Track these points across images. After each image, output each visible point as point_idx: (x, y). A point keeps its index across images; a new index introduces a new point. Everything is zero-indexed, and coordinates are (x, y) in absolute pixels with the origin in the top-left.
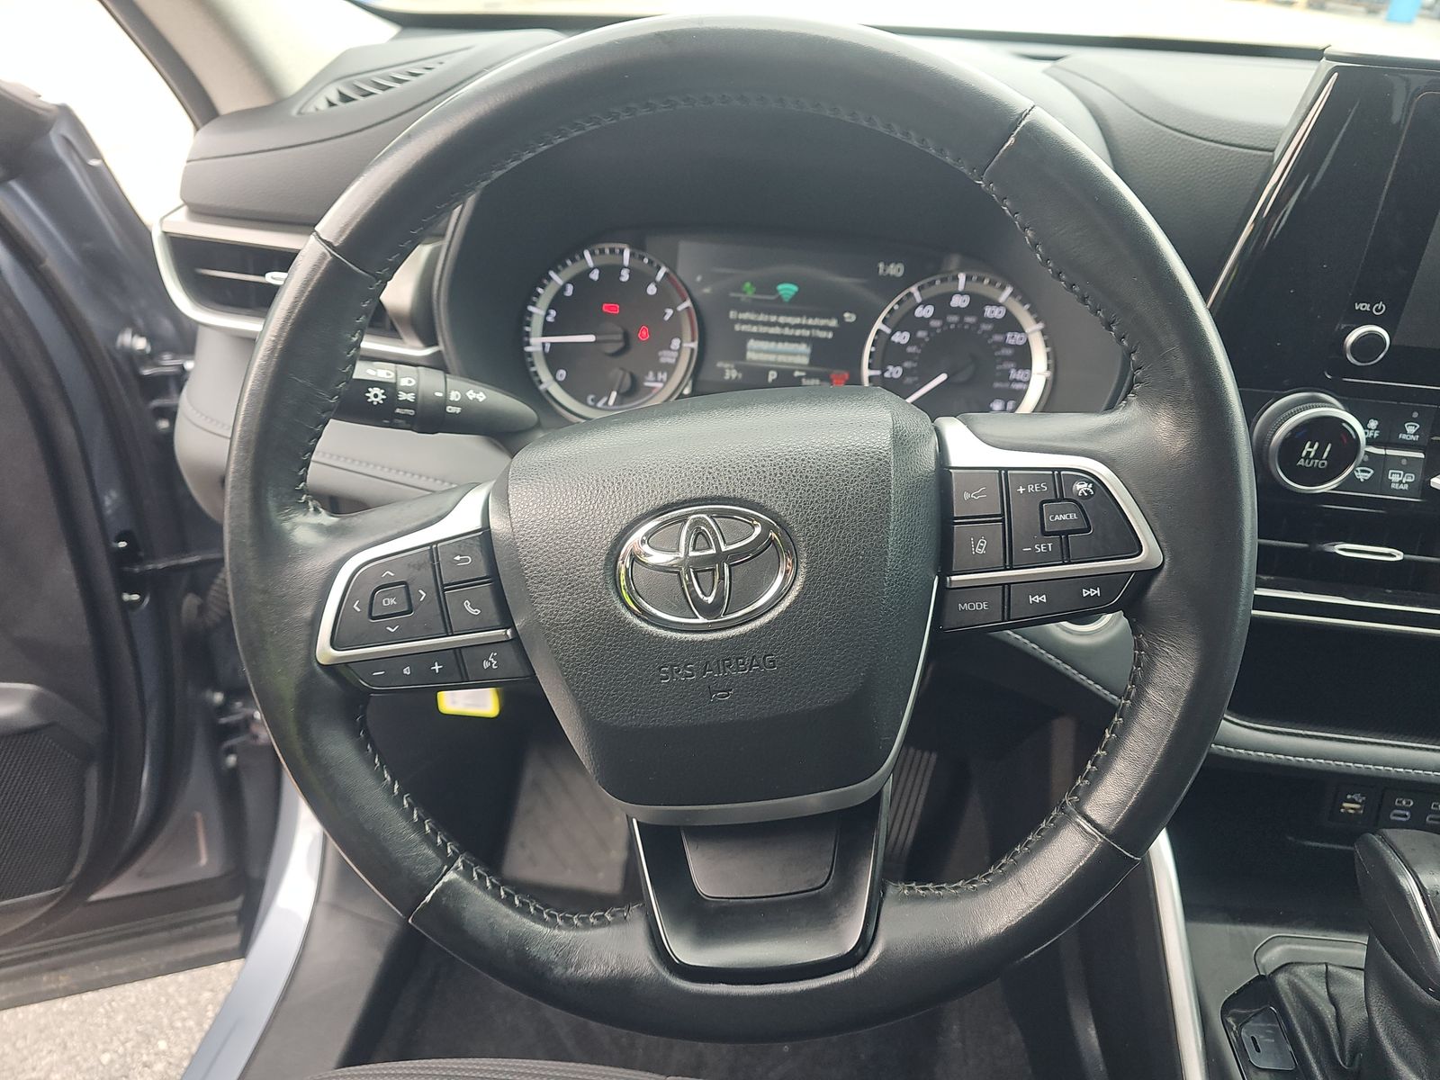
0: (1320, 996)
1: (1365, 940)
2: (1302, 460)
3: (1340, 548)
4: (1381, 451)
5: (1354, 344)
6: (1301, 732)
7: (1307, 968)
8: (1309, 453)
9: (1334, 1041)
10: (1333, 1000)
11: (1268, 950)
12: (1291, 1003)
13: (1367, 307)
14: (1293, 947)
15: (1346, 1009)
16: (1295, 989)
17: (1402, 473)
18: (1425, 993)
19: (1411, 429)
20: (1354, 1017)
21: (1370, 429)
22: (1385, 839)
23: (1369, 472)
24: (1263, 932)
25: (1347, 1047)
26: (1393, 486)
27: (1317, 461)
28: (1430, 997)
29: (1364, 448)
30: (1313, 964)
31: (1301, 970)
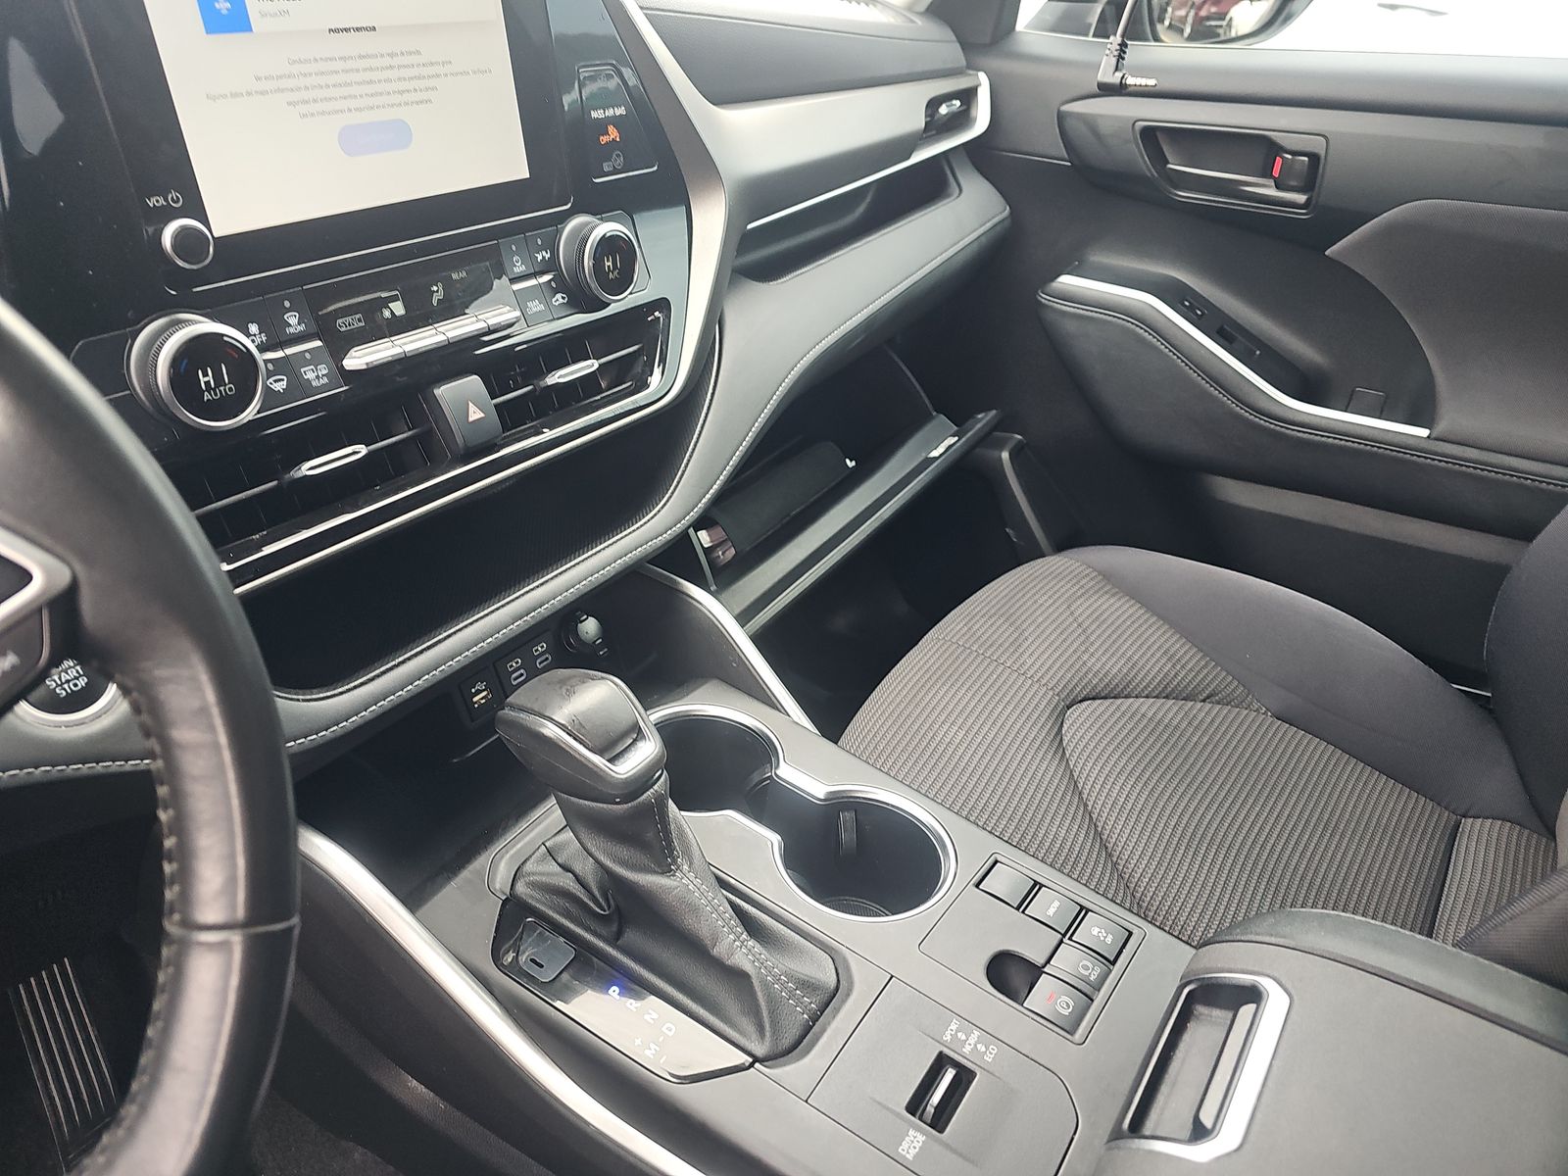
0: (557, 874)
1: (553, 801)
2: (206, 393)
3: (307, 469)
4: (279, 354)
5: (174, 246)
6: (393, 663)
7: (532, 860)
8: (207, 383)
9: (586, 900)
10: (566, 868)
11: (495, 874)
12: (538, 901)
13: (162, 201)
14: (512, 852)
15: (578, 868)
16: (534, 885)
17: (312, 367)
18: (615, 806)
19: (292, 319)
20: (585, 867)
21: (255, 335)
22: (512, 707)
23: (283, 380)
24: (482, 861)
25: (596, 893)
26: (314, 384)
27: (222, 388)
28: (619, 806)
29: (260, 358)
30: (534, 852)
31: (529, 867)
